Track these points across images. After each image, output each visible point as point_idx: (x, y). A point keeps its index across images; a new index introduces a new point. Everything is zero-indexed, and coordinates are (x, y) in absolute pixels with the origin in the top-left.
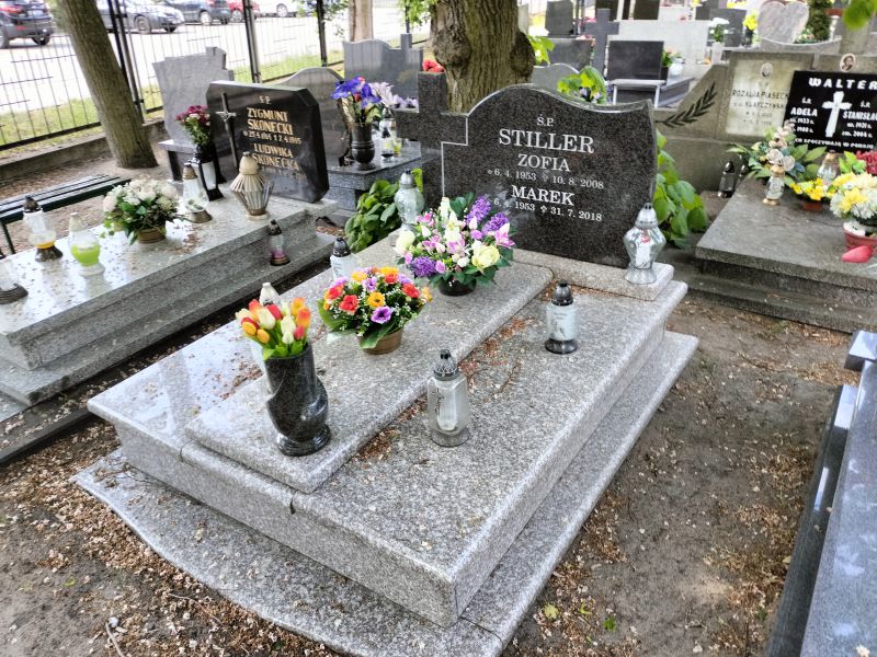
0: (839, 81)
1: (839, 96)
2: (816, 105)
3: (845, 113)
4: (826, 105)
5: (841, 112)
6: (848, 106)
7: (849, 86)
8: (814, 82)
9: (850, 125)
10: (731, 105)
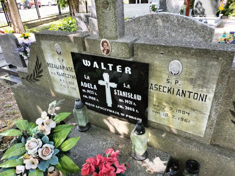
0: (102, 64)
1: (106, 76)
3: (115, 90)
4: (101, 82)
5: (112, 89)
6: (114, 85)
7: (111, 69)
8: (87, 63)
9: (120, 100)
10: (50, 74)
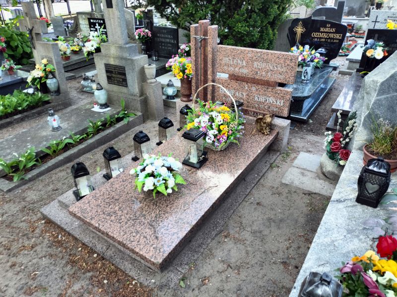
0: (96, 20)
1: (97, 24)
2: (94, 27)
4: (96, 27)
7: (98, 22)
8: (92, 21)
10: (81, 28)
